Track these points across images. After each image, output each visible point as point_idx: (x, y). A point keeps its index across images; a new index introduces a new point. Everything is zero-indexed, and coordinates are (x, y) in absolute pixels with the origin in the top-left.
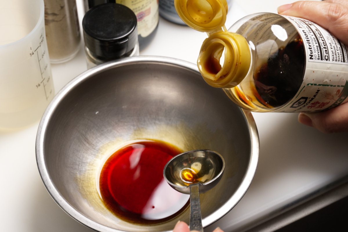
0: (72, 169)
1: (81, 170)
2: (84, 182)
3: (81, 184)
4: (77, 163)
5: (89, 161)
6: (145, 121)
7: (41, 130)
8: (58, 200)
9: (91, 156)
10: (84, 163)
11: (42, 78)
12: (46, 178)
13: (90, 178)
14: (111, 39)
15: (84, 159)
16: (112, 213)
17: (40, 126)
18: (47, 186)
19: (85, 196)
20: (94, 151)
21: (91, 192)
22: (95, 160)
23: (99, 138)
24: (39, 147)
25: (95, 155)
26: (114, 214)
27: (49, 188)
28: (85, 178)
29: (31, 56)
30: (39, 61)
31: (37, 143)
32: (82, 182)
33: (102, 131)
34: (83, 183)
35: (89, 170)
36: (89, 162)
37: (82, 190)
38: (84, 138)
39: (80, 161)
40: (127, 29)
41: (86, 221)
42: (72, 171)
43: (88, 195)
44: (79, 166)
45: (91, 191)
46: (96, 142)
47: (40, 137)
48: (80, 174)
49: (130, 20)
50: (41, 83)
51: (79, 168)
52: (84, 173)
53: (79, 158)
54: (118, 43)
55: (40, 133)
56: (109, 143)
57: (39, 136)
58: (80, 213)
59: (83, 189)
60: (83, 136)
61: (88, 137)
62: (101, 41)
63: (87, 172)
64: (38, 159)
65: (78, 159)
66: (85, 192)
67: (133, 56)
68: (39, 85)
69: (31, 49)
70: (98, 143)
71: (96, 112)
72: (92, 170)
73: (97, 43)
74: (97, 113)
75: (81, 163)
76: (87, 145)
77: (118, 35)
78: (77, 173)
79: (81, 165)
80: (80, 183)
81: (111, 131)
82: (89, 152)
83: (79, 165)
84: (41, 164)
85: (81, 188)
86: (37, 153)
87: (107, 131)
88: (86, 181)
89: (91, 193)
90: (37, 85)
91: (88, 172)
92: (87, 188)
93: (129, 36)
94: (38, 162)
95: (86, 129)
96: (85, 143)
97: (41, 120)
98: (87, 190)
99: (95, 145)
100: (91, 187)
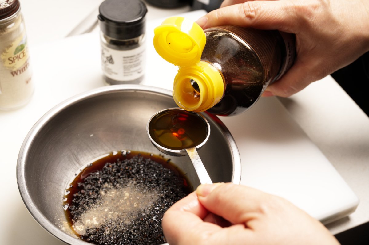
0: (57, 185)
4: (64, 180)
33: (95, 154)
38: (75, 157)
42: (57, 187)
53: (67, 176)
60: (74, 156)
61: (79, 157)
65: (65, 177)
71: (91, 134)
76: (77, 165)
78: (62, 189)
79: (68, 183)
95: (79, 150)
96: (75, 163)
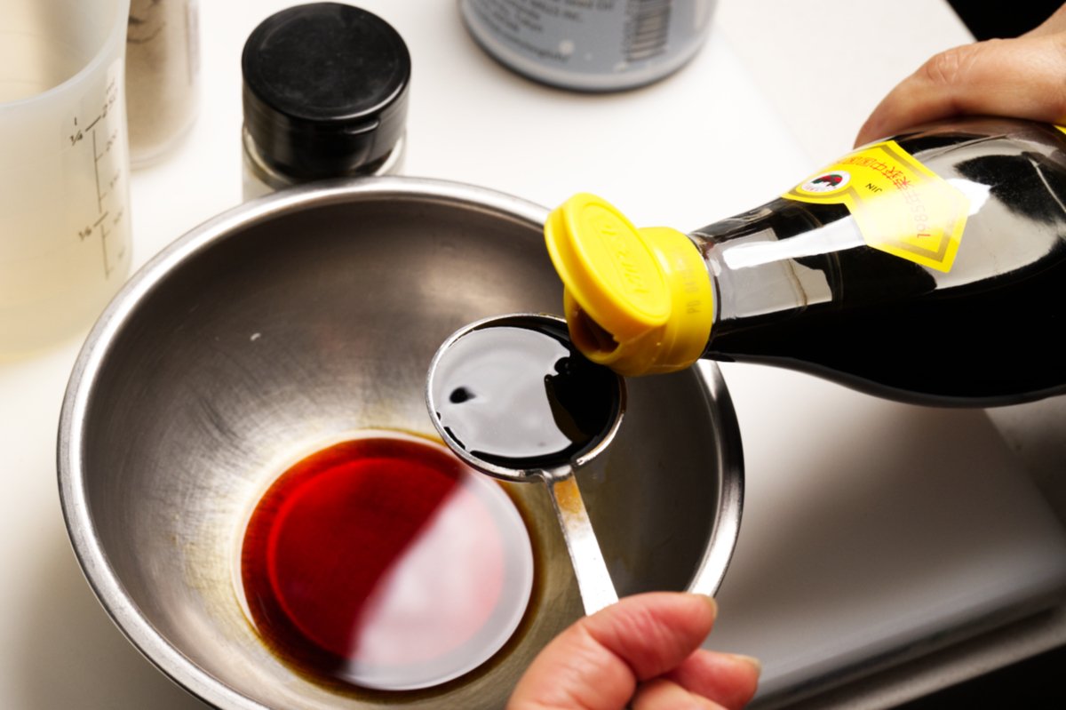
0: (162, 504)
1: (191, 509)
2: (194, 548)
3: (187, 553)
4: (180, 487)
5: (215, 482)
6: (399, 376)
7: (80, 380)
8: (112, 606)
9: (223, 468)
10: (202, 488)
11: (100, 211)
12: (81, 531)
13: (214, 538)
14: (327, 118)
15: (202, 475)
16: (273, 653)
17: (78, 366)
18: (83, 557)
19: (194, 591)
20: (233, 453)
21: (212, 581)
22: (234, 482)
23: (253, 416)
24: (69, 433)
25: (238, 466)
26: (278, 657)
27: (88, 565)
28: (198, 535)
29: (73, 144)
30: (96, 160)
31: (64, 421)
32: (188, 546)
33: (266, 393)
34: (191, 550)
35: (213, 511)
36: (217, 487)
37: (187, 573)
38: (209, 410)
39: (189, 483)
40: (377, 93)
41: (194, 679)
42: (162, 512)
43: (204, 588)
44: (185, 498)
45: (214, 578)
46: (245, 427)
47: (74, 402)
48: (185, 522)
49: (390, 65)
50: (96, 225)
51: (183, 503)
52: (198, 521)
53: (188, 473)
54: (346, 131)
55: (77, 391)
56: (284, 431)
57: (71, 399)
58: (177, 652)
59: (191, 569)
60: (206, 406)
62: (294, 121)
63: (208, 515)
64: (62, 471)
65: (183, 476)
66: (195, 578)
67: (385, 176)
68: (88, 232)
69: (76, 123)
70: (250, 430)
71: (253, 333)
72: (224, 512)
73: (281, 122)
74: (255, 337)
75: (190, 486)
76: (216, 434)
77: (349, 106)
78: (177, 517)
79: (192, 495)
80: (184, 551)
81: (292, 398)
82: (219, 455)
83: (184, 495)
84: (71, 487)
85: (184, 567)
86: (61, 452)
87: (281, 394)
88: (203, 547)
89: (212, 584)
90: (83, 231)
91: (211, 519)
92: (203, 567)
93: (383, 115)
94: (63, 480)
95: (218, 385)
97: (82, 349)
98: (202, 575)
99: (240, 435)
100: (214, 564)
